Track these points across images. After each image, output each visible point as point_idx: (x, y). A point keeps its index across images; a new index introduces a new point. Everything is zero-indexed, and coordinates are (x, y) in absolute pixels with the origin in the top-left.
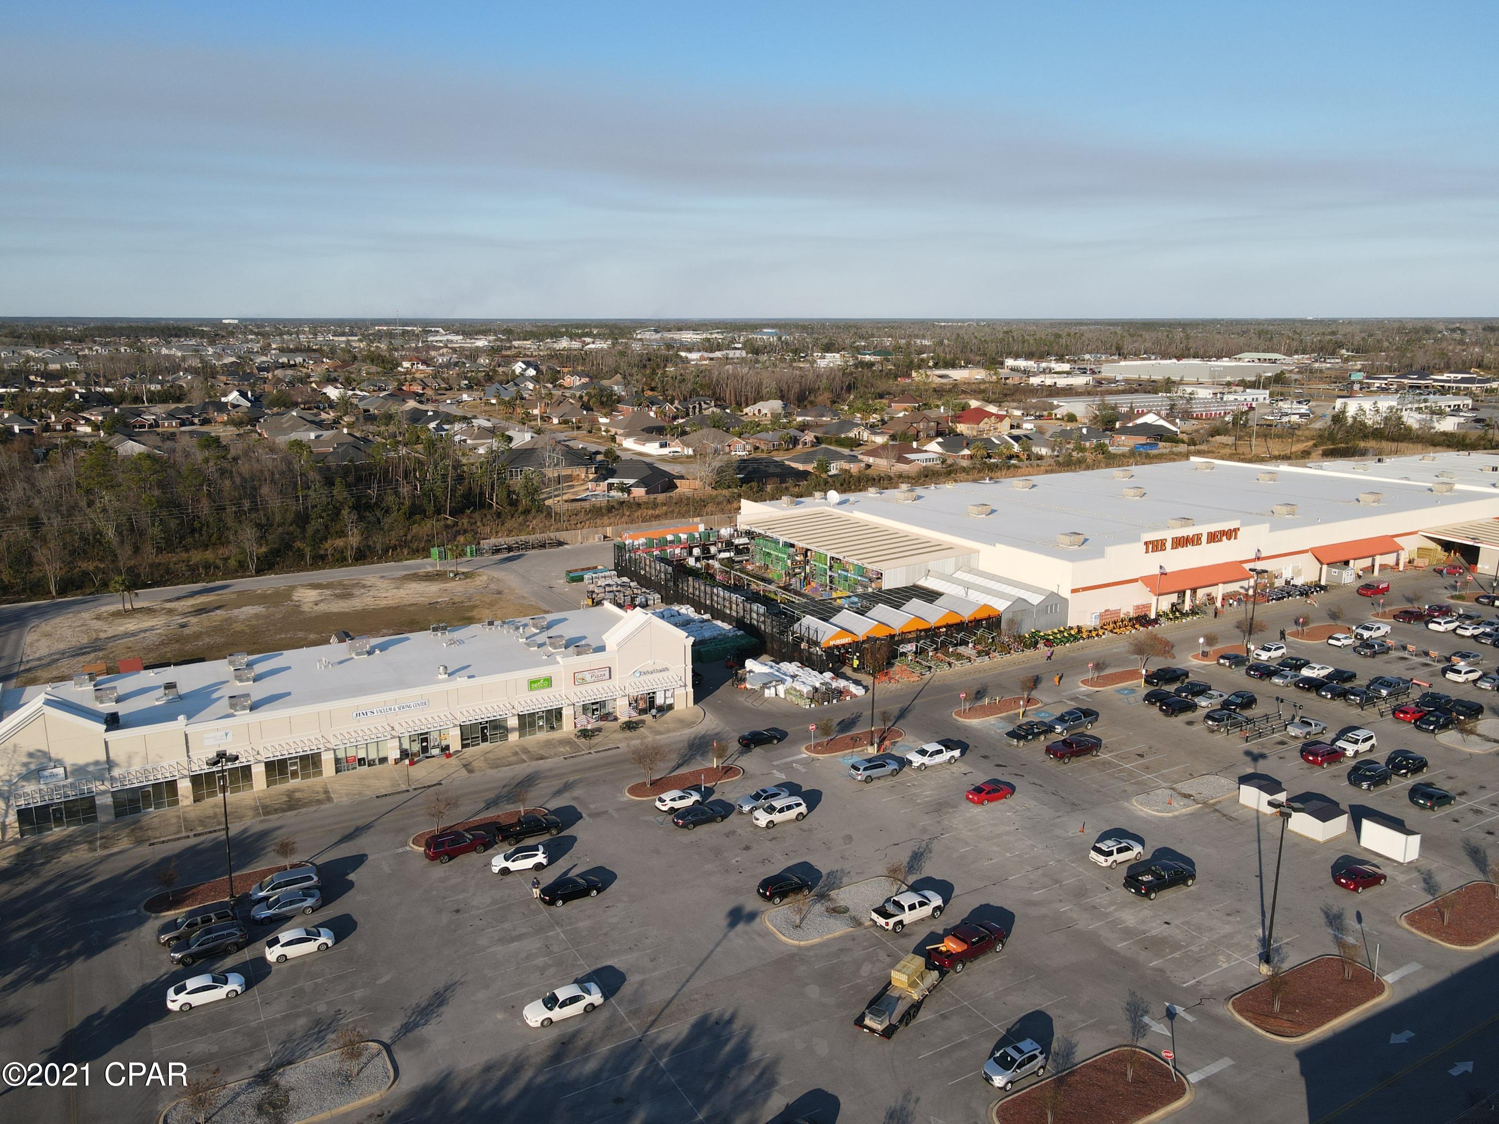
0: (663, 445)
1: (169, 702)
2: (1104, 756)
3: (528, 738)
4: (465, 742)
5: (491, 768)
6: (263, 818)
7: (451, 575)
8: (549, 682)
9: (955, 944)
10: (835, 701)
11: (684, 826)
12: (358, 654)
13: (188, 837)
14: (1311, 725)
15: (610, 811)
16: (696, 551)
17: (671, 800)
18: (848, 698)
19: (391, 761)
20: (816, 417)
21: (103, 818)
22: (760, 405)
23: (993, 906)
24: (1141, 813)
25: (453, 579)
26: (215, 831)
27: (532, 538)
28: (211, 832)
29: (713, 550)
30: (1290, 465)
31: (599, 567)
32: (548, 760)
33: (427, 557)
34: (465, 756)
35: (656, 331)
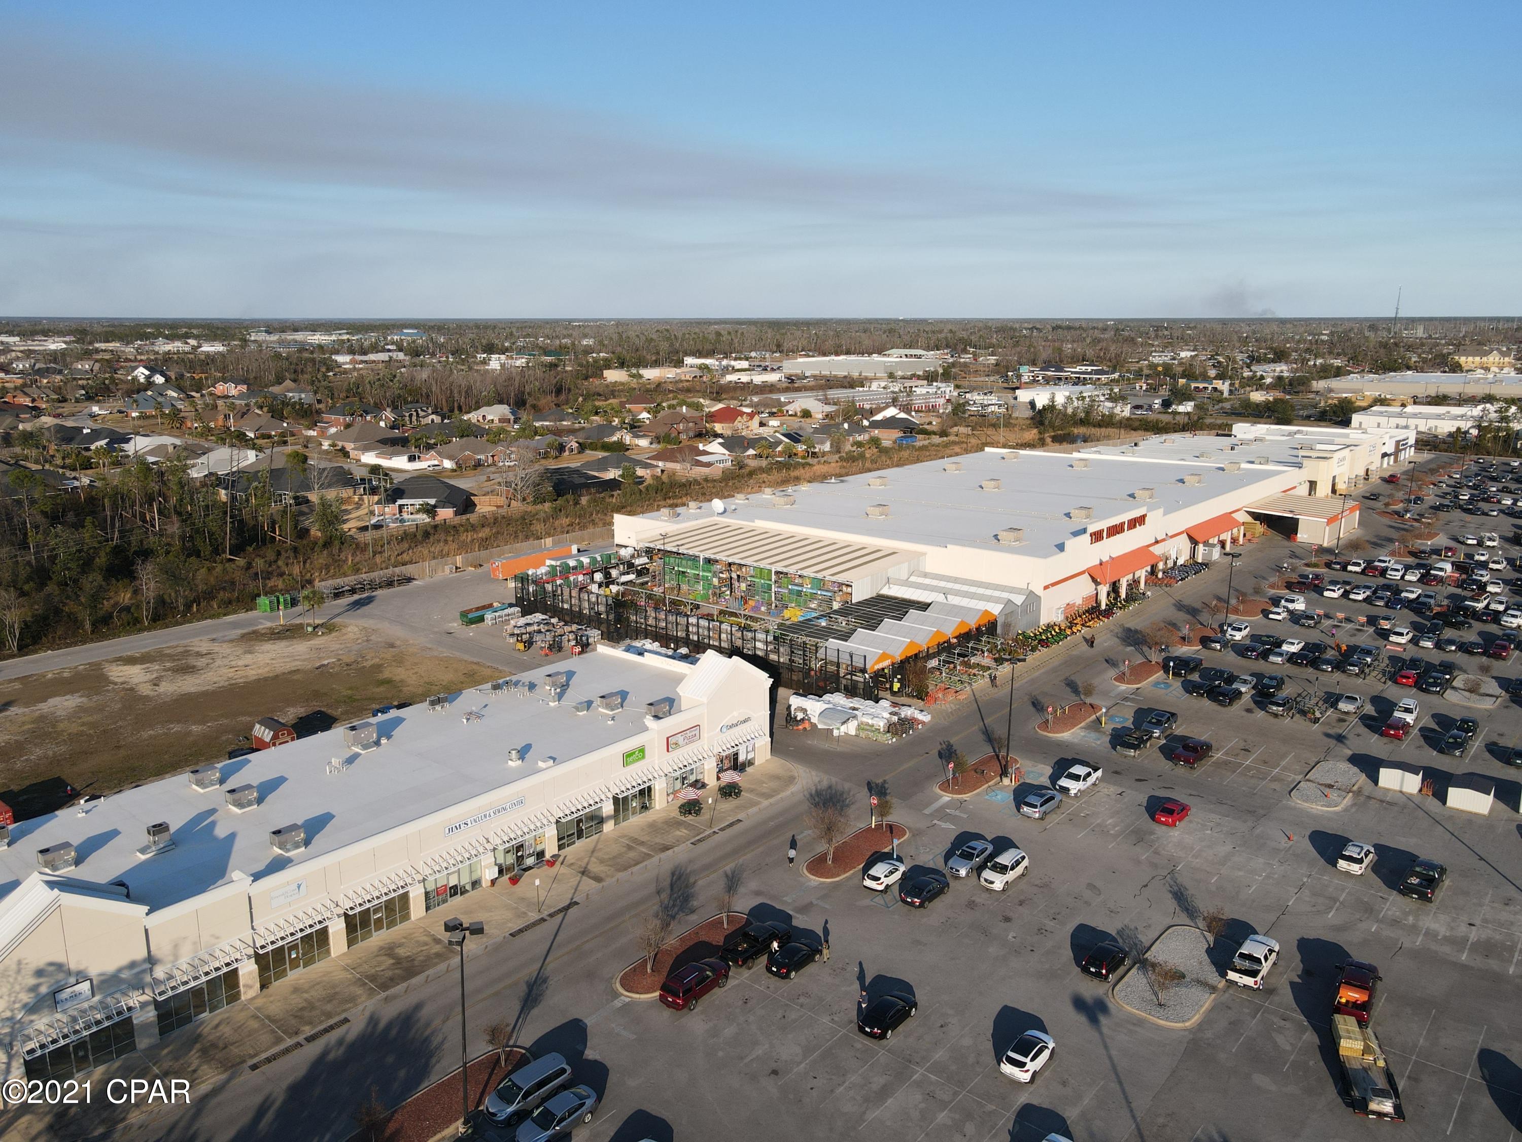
0: (412, 459)
1: (162, 852)
2: (1218, 755)
3: (623, 824)
4: (561, 842)
5: (619, 870)
6: (383, 995)
7: (310, 629)
8: (641, 752)
9: (1356, 992)
10: (911, 732)
11: (921, 905)
12: (365, 747)
13: (298, 1045)
14: (1356, 699)
15: (815, 902)
16: (598, 577)
17: (886, 876)
18: (920, 726)
19: (486, 883)
20: (555, 421)
21: (143, 1043)
22: (484, 410)
23: (1308, 939)
24: (1315, 811)
25: (314, 633)
26: (332, 1028)
27: (376, 575)
28: (326, 1031)
29: (614, 573)
30: (1044, 451)
31: (495, 604)
32: (676, 849)
33: (251, 610)
34: (570, 859)
35: (268, 332)
